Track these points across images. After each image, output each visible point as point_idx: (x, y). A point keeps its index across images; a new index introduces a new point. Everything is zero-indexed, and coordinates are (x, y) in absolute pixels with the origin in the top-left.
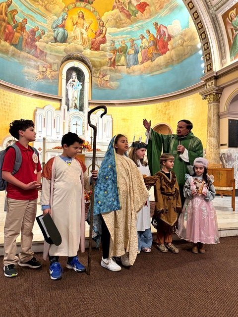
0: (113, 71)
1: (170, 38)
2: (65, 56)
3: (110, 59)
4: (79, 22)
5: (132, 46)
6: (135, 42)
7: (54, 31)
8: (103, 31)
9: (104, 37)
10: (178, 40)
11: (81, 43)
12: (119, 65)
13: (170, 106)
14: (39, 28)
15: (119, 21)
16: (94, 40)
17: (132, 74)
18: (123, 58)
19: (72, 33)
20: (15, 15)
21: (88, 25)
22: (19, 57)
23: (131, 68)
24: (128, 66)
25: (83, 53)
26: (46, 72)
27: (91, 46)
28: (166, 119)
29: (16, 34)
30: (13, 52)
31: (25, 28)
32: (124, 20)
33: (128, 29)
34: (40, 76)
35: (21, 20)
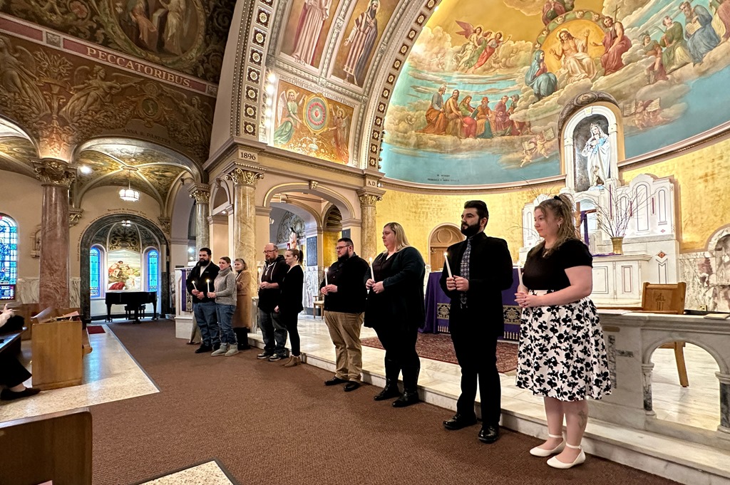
0: (664, 86)
2: (561, 110)
3: (652, 67)
4: (565, 48)
7: (532, 87)
9: (624, 38)
11: (583, 75)
12: (675, 70)
16: (606, 55)
17: (711, 72)
18: (679, 51)
19: (562, 70)
20: (469, 102)
21: (584, 42)
23: (705, 59)
24: (697, 59)
26: (535, 147)
27: (604, 69)
30: (481, 145)
31: (488, 109)
34: (528, 157)
35: (479, 103)
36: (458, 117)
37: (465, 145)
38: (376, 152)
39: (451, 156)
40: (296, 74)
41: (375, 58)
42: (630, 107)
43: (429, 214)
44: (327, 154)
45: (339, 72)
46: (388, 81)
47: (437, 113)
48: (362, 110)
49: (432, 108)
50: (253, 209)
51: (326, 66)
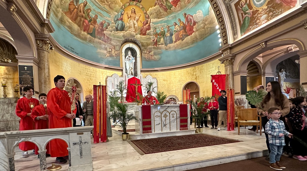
0: (156, 48)
1: (195, 23)
2: (123, 40)
3: (154, 40)
4: (132, 16)
5: (168, 31)
6: (170, 28)
7: (116, 23)
8: (148, 21)
9: (149, 25)
10: (201, 24)
11: (134, 30)
12: (160, 44)
13: (196, 70)
14: (106, 21)
15: (159, 14)
16: (142, 28)
17: (168, 50)
18: (162, 39)
19: (128, 24)
20: (89, 12)
21: (138, 18)
22: (94, 42)
23: (168, 45)
24: (166, 44)
25: (135, 37)
26: (112, 51)
27: (140, 32)
28: (194, 78)
29: (91, 26)
30: (90, 39)
31: (96, 22)
32: (163, 13)
33: (165, 19)
34: (108, 54)
35: (93, 16)
36: (83, 17)
47: (74, 7)
49: (73, 2)
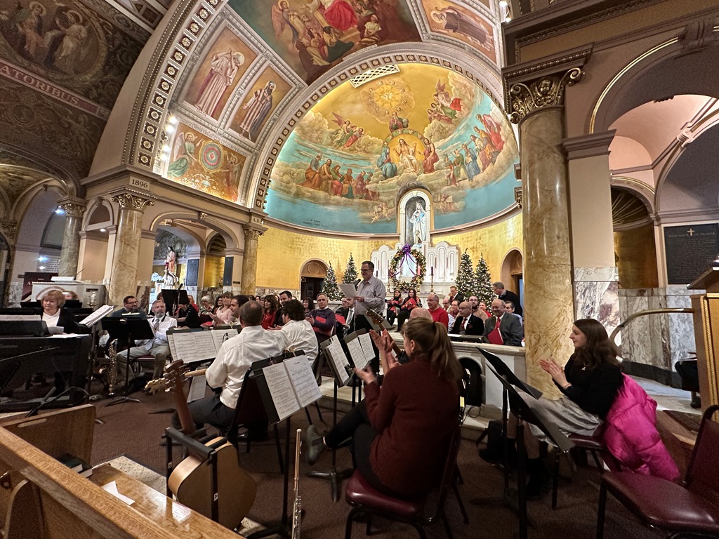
0: (455, 189)
1: (498, 126)
3: (449, 176)
4: (402, 150)
7: (382, 169)
8: (430, 148)
9: (435, 154)
11: (412, 170)
12: (460, 181)
14: (366, 172)
15: (442, 130)
16: (425, 161)
17: (477, 187)
18: (462, 170)
19: (401, 164)
20: (338, 170)
21: (413, 149)
23: (474, 179)
24: (471, 178)
25: (418, 179)
26: (382, 211)
27: (424, 169)
29: (345, 185)
31: (351, 178)
32: (447, 127)
34: (376, 217)
35: (346, 172)
36: (329, 179)
37: (333, 200)
38: (262, 196)
39: (322, 207)
40: (197, 121)
41: (268, 123)
42: (438, 197)
43: (302, 250)
44: (218, 191)
45: (235, 126)
46: (277, 143)
47: (314, 173)
48: (253, 160)
49: (310, 168)
50: (140, 232)
51: (225, 120)
